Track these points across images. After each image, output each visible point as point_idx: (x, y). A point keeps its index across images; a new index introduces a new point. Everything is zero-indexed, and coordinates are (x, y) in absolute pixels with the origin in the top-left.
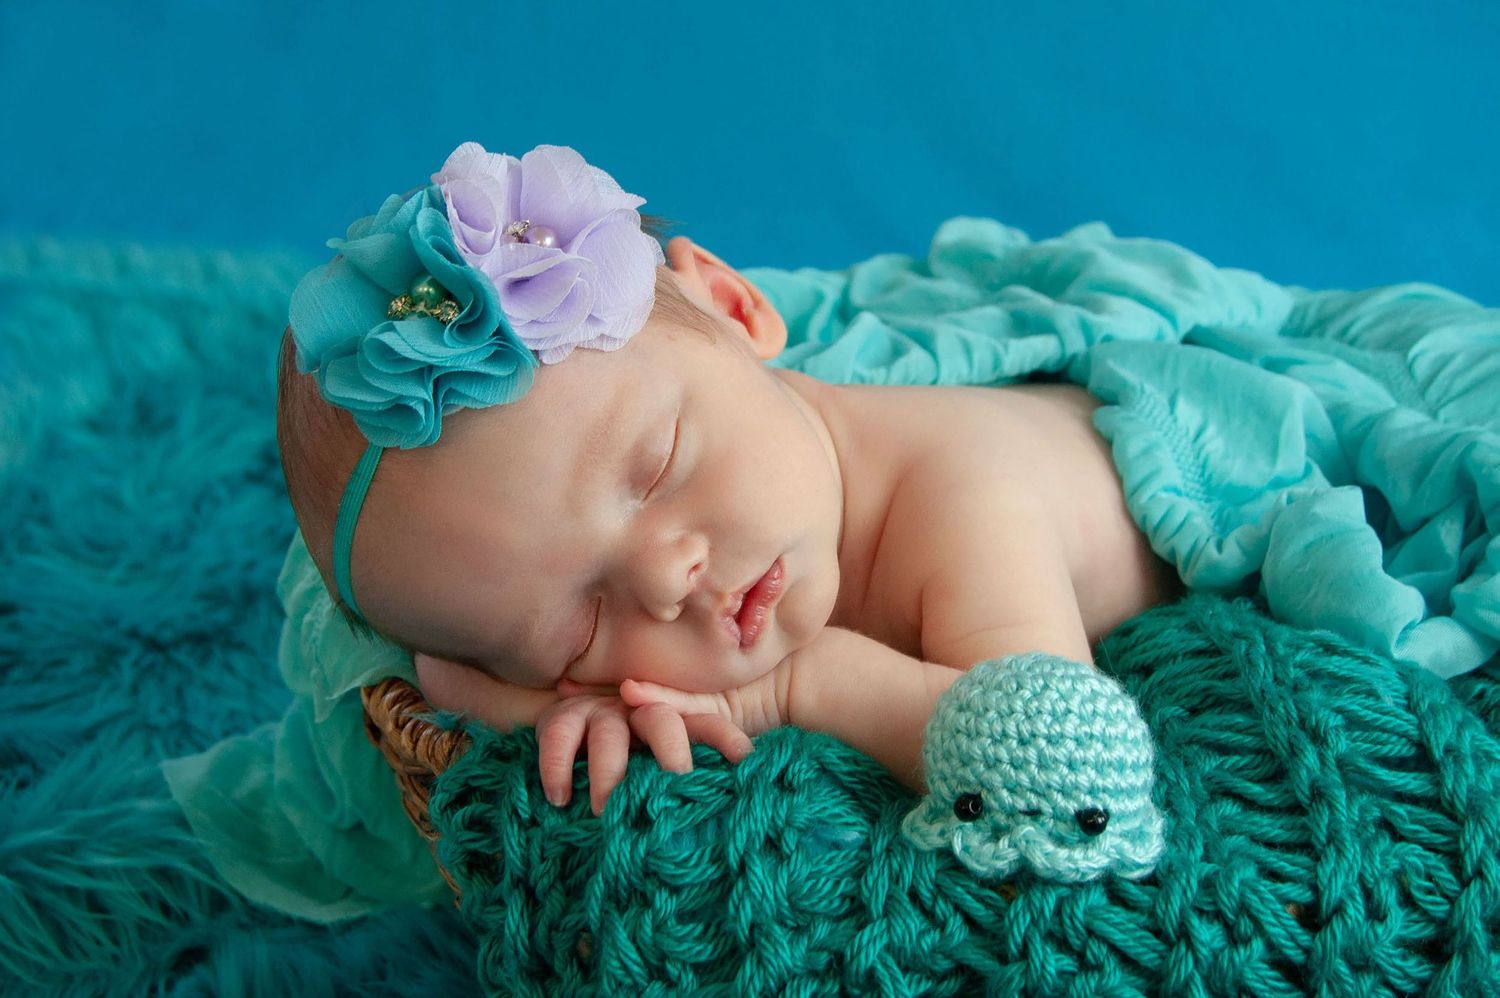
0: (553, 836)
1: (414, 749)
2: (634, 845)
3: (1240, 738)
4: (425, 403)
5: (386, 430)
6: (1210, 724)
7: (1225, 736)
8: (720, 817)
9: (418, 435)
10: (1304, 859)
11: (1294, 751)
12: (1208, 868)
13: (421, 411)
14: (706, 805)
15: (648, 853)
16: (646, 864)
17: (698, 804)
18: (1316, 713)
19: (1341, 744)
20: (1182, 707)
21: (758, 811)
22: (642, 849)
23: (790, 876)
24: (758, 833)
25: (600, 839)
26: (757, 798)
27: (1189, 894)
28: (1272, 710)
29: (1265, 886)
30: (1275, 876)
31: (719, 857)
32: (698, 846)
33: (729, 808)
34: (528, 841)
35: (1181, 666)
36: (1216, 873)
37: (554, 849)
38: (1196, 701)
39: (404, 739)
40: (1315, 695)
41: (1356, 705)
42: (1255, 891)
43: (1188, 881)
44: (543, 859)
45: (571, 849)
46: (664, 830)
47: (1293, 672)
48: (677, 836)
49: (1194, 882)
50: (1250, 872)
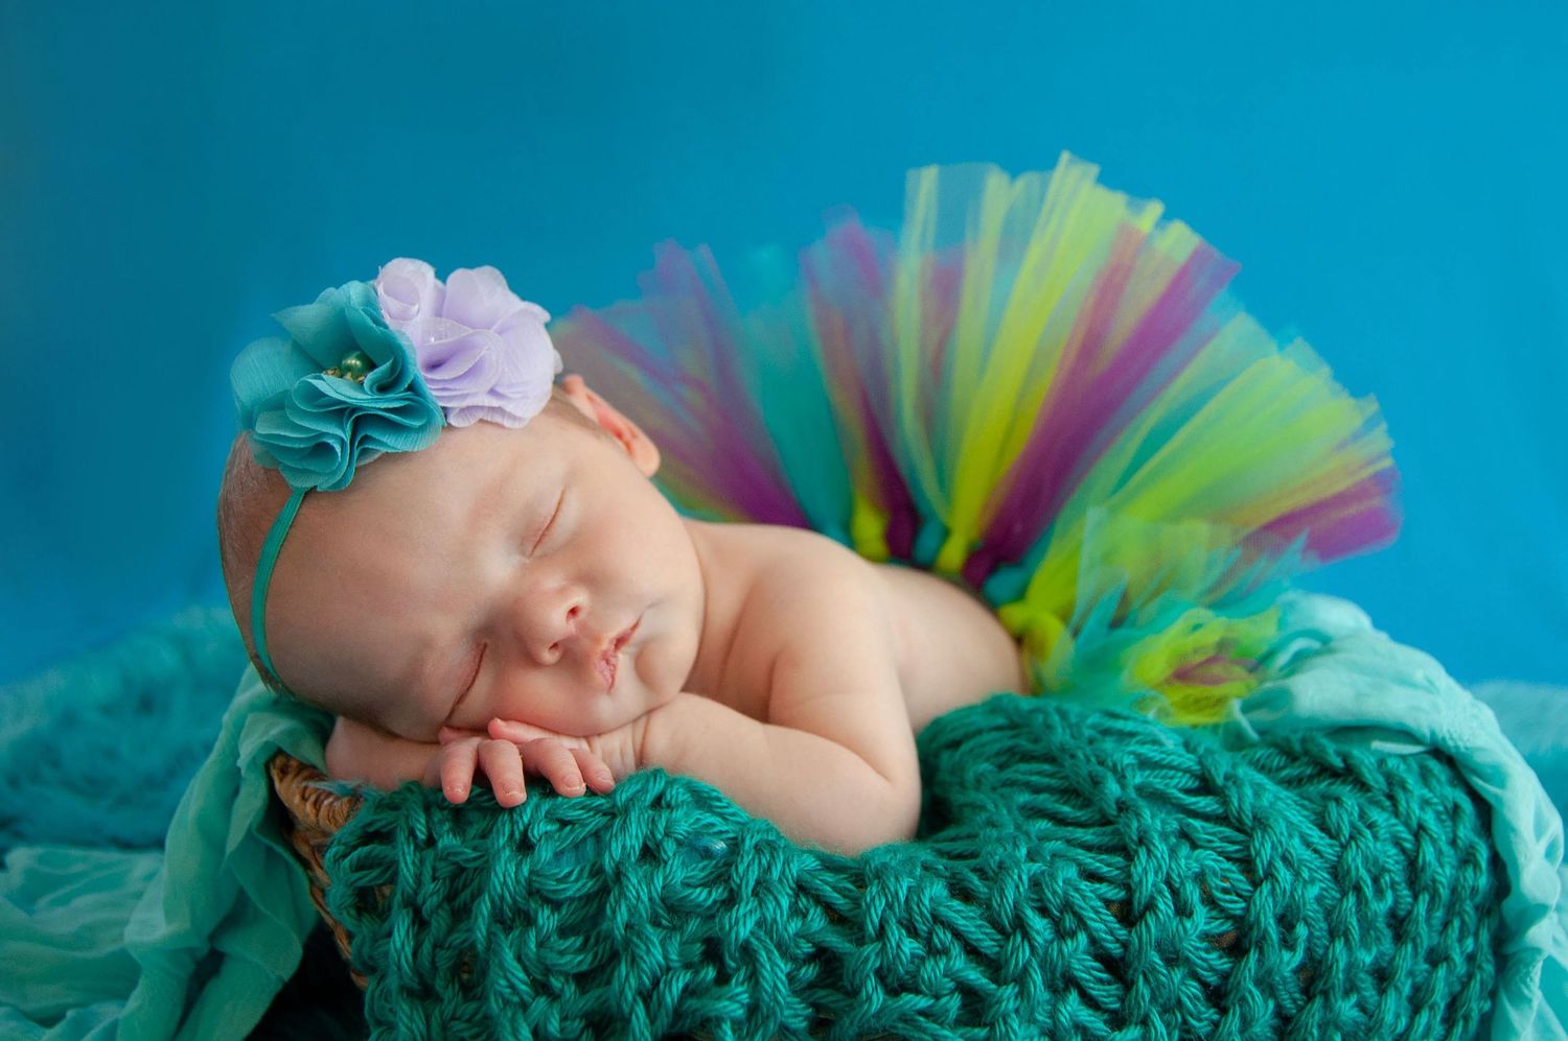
0: (445, 856)
1: (317, 815)
2: (519, 866)
3: (1046, 781)
4: (342, 442)
5: (305, 472)
6: (1020, 771)
7: (1034, 778)
8: (597, 835)
9: (334, 473)
10: (1118, 860)
11: (1096, 782)
12: (1036, 867)
13: (338, 449)
14: (584, 826)
15: (531, 872)
16: (529, 882)
17: (577, 826)
18: (1112, 757)
19: (1137, 778)
20: (992, 764)
21: (633, 829)
22: (526, 870)
23: (665, 879)
24: (633, 847)
25: (487, 862)
26: (634, 816)
27: (1021, 889)
28: (1073, 756)
29: (1084, 885)
30: (1092, 877)
31: (597, 871)
32: (578, 861)
33: (608, 827)
34: (422, 861)
35: (986, 737)
36: (1043, 873)
37: (445, 869)
38: (1003, 759)
39: (309, 807)
40: (1108, 745)
41: (1147, 751)
42: (1077, 890)
43: (1020, 877)
44: (434, 879)
45: (460, 870)
46: (545, 853)
47: (1087, 732)
48: (558, 855)
49: (1025, 878)
50: (1072, 872)
